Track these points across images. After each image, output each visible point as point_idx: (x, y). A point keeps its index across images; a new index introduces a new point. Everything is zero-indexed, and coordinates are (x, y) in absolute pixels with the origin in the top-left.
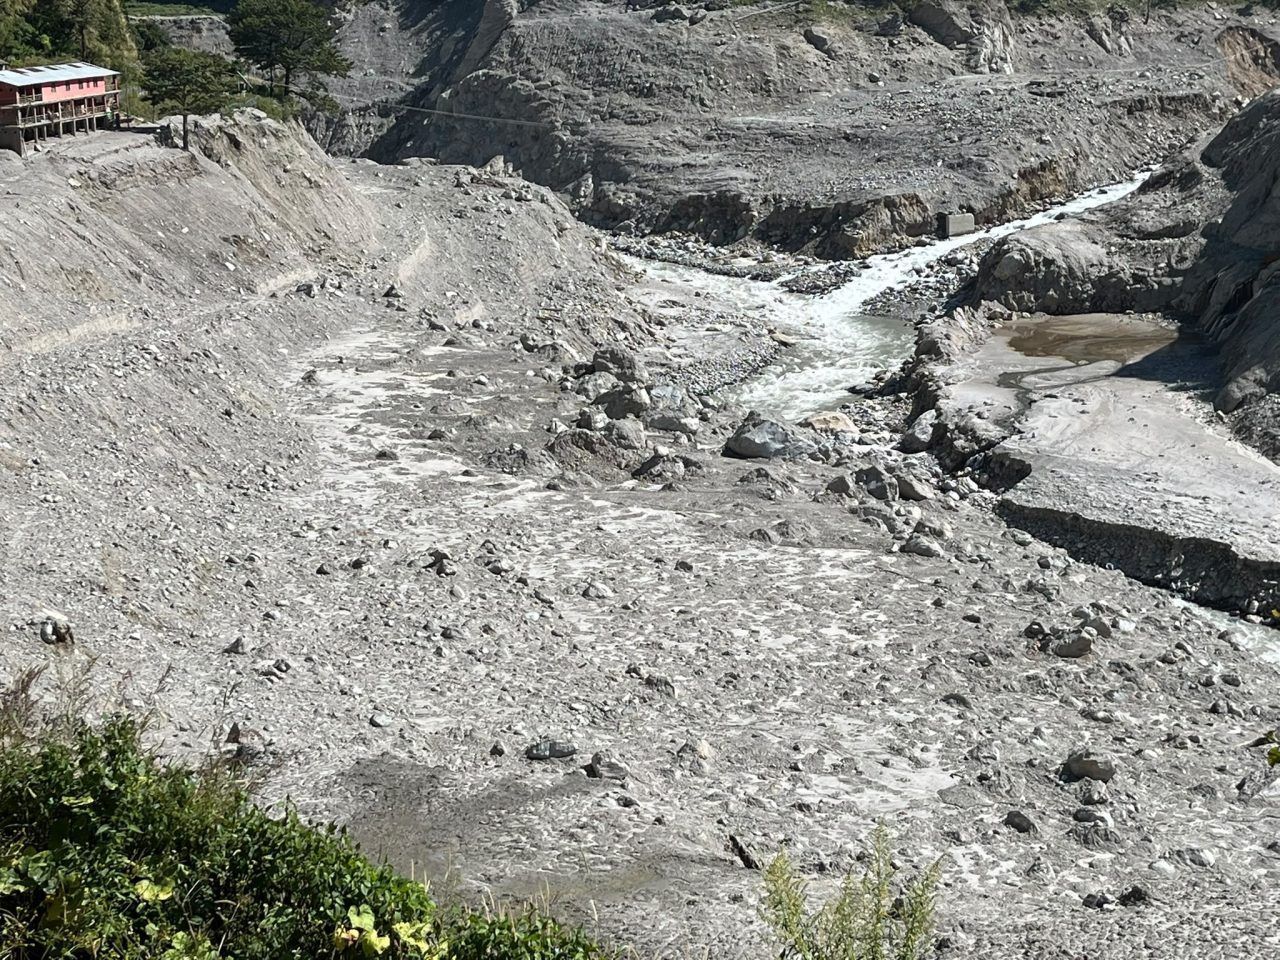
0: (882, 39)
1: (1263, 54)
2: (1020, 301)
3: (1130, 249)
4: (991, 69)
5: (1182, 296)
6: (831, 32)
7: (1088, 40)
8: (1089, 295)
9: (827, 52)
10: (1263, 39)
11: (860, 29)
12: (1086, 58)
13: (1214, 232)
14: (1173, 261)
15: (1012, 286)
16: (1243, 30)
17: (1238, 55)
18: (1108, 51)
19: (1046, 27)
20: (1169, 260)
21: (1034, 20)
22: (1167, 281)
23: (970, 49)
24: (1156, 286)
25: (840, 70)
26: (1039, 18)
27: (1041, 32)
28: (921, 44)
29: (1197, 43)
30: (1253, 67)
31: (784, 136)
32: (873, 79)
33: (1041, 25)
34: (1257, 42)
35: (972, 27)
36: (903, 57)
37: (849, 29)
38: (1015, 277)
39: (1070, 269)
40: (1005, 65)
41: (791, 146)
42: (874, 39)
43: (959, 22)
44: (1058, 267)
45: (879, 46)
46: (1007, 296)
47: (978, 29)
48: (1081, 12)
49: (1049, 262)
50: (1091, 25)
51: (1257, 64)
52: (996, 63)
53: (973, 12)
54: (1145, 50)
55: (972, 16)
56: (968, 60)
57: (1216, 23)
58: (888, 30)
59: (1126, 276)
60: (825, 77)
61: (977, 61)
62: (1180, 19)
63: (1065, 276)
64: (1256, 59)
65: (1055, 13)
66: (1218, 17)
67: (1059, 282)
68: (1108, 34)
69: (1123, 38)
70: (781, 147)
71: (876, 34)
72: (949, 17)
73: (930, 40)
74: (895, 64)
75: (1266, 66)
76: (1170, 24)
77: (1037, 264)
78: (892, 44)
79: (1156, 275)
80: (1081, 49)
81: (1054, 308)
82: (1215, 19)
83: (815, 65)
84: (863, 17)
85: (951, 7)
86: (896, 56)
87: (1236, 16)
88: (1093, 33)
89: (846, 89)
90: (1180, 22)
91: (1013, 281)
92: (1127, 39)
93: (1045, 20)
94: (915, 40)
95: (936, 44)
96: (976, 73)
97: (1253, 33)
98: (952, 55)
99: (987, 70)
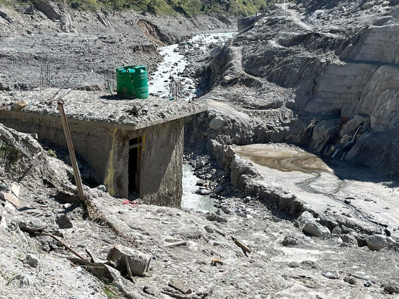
0: (28, 15)
1: (152, 31)
2: (225, 139)
3: (259, 114)
4: (71, 31)
5: (291, 135)
6: (8, 11)
7: (98, 22)
8: (252, 136)
9: (8, 19)
10: (151, 25)
11: (17, 10)
12: (100, 28)
13: (292, 106)
14: (282, 120)
15: (220, 132)
16: (145, 21)
17: (145, 31)
18: (106, 26)
19: (83, 15)
20: (279, 118)
21: (78, 11)
22: (282, 128)
23: (61, 22)
24: (278, 131)
25: (15, 28)
26: (80, 11)
27: (82, 17)
28: (43, 18)
29: (132, 25)
30: (150, 35)
31: (5, 56)
32: (29, 33)
33: (81, 14)
34: (150, 26)
35: (60, 13)
36: (38, 24)
37: (14, 11)
38: (221, 128)
39: (242, 124)
40: (75, 30)
41: (10, 61)
42: (24, 15)
43: (55, 10)
44: (238, 123)
45: (27, 18)
46: (219, 137)
47: (63, 14)
48: (94, 10)
49: (233, 121)
50: (98, 15)
51: (151, 34)
52: (72, 28)
53: (60, 7)
54: (117, 27)
55: (59, 8)
56: (61, 27)
57: (136, 18)
58: (29, 12)
59: (264, 126)
60: (9, 31)
61: (65, 27)
62: (124, 15)
63: (241, 128)
64: (150, 32)
65: (84, 10)
66: (136, 16)
67: (239, 130)
68: (104, 20)
69: (109, 21)
70: (5, 61)
71: (25, 13)
72: (52, 8)
73: (46, 17)
74: (36, 27)
75: (154, 35)
76: (121, 17)
77: (229, 122)
78: (32, 18)
79: (277, 126)
80: (97, 25)
81: (238, 142)
82: (135, 16)
83: (5, 25)
84: (17, 5)
85: (52, 4)
86: (35, 23)
87: (141, 15)
88: (99, 18)
89: (19, 36)
90: (124, 16)
91: (220, 130)
92: (110, 22)
93: (82, 12)
94: (41, 17)
95: (48, 19)
96: (66, 32)
97: (148, 22)
98: (55, 24)
99: (69, 31)
